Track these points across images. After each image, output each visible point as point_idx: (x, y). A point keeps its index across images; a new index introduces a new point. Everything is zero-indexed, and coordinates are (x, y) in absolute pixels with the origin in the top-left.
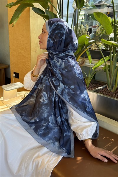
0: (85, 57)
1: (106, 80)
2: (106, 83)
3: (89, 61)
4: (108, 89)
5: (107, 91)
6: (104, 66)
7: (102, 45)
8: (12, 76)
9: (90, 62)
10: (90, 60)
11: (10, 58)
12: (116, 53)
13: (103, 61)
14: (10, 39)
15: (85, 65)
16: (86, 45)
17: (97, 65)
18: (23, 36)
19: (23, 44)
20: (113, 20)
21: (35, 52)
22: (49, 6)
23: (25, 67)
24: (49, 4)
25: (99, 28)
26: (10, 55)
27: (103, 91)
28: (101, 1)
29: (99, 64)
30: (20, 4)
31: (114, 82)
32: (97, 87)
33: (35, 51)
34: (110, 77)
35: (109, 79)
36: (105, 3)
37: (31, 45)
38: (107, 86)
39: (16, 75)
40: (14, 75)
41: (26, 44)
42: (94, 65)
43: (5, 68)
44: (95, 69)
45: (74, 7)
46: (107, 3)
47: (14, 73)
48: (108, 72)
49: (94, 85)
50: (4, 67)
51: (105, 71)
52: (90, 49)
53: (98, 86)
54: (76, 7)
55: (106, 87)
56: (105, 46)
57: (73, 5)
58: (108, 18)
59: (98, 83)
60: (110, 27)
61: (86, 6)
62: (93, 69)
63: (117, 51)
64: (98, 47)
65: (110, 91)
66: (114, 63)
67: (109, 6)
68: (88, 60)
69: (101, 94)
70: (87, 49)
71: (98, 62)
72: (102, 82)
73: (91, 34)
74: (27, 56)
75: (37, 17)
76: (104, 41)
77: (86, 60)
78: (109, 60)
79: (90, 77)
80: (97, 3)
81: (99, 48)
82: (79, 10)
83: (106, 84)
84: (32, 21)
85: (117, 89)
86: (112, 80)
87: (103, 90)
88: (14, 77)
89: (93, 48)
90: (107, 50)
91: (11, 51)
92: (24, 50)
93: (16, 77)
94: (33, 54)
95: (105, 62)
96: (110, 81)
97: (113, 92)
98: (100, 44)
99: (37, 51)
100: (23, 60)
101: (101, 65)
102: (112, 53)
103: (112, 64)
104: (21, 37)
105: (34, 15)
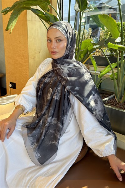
0: (89, 64)
1: (114, 89)
2: (114, 92)
3: (95, 69)
4: (117, 100)
5: (115, 102)
6: (111, 74)
7: (107, 50)
8: (8, 86)
10: (95, 67)
11: (6, 66)
12: (124, 59)
13: (110, 69)
14: (5, 46)
16: (90, 50)
17: (104, 73)
18: (19, 41)
19: (20, 51)
20: (119, 22)
21: (33, 59)
22: (48, 9)
23: (23, 76)
24: (48, 6)
25: (103, 32)
26: (6, 63)
27: (111, 102)
28: (102, 3)
29: (105, 71)
31: (123, 92)
32: (104, 97)
35: (117, 88)
36: (107, 5)
37: (29, 52)
38: (115, 97)
39: (12, 85)
40: (10, 85)
41: (23, 51)
43: (0, 77)
44: (101, 77)
45: (76, 9)
47: (11, 83)
48: (116, 81)
49: (101, 95)
52: (94, 55)
54: (78, 9)
56: (110, 51)
57: (75, 7)
58: (114, 21)
59: (104, 93)
60: (117, 30)
61: (89, 8)
62: (99, 77)
63: (124, 57)
64: (103, 52)
65: (119, 102)
66: (122, 70)
67: (110, 8)
68: (93, 66)
69: (109, 105)
70: (91, 55)
72: (109, 92)
74: (24, 64)
75: (35, 21)
76: (111, 46)
78: (116, 67)
80: (97, 5)
82: (82, 13)
84: (29, 25)
86: (120, 90)
87: (110, 100)
88: (10, 87)
89: (97, 54)
90: (113, 56)
93: (13, 87)
94: (31, 61)
95: (112, 69)
96: (118, 90)
97: (122, 103)
98: (104, 50)
99: (35, 58)
100: (21, 69)
101: (108, 72)
102: (120, 59)
103: (120, 72)
104: (18, 43)
105: (31, 19)
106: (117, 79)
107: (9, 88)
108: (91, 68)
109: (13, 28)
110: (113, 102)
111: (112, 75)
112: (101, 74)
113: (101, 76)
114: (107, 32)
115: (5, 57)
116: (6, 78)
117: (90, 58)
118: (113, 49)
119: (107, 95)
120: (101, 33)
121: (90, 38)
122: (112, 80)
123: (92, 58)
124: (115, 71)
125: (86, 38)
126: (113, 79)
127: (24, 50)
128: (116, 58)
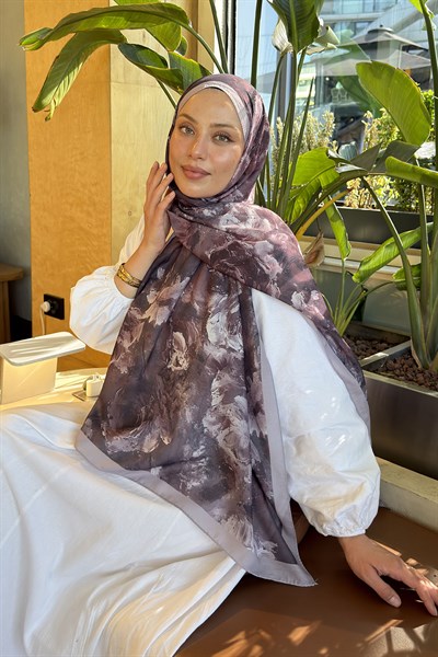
0: (320, 236)
1: (407, 325)
2: (409, 334)
3: (341, 248)
4: (418, 361)
5: (411, 367)
6: (396, 271)
7: (388, 188)
8: (39, 308)
9: (342, 254)
10: (344, 244)
11: (33, 239)
13: (395, 250)
15: (323, 264)
16: (328, 186)
17: (372, 264)
18: (82, 154)
19: (84, 186)
21: (126, 216)
22: (183, 42)
24: (184, 35)
25: (375, 126)
26: (32, 230)
27: (397, 365)
28: (379, 28)
29: (377, 259)
30: (72, 35)
32: (370, 350)
33: (130, 214)
34: (424, 311)
35: (419, 320)
37: (113, 189)
38: (412, 349)
39: (51, 305)
40: (46, 306)
42: (357, 265)
43: (10, 279)
44: (362, 280)
45: (278, 43)
46: (401, 36)
47: (47, 298)
48: (415, 294)
49: (362, 344)
50: (9, 274)
51: (404, 287)
52: (342, 204)
53: (374, 348)
54: (287, 43)
56: (397, 194)
58: (411, 85)
59: (374, 336)
60: (420, 118)
61: (324, 41)
62: (355, 280)
64: (372, 193)
65: (426, 367)
66: (436, 257)
67: (408, 49)
68: (336, 244)
69: (390, 377)
70: (330, 203)
71: (375, 255)
72: (392, 333)
73: (343, 147)
74: (95, 231)
75: (138, 83)
76: (398, 169)
77: (325, 246)
78: (417, 245)
79: (343, 314)
80: (362, 36)
81: (377, 201)
83: (409, 339)
84: (117, 97)
86: (430, 324)
87: (395, 361)
88: (46, 313)
89: (355, 199)
90: (410, 209)
91: (35, 212)
92: (85, 208)
93: (53, 312)
94: (119, 222)
95: (401, 252)
96: (424, 326)
97: (434, 370)
98: (378, 187)
99: (135, 211)
100: (84, 248)
101: (385, 264)
102: (430, 219)
103: (429, 261)
104: (76, 161)
105: (125, 77)
106: (419, 287)
107: (42, 316)
108: (329, 249)
109: (59, 101)
110: (405, 366)
111: (400, 272)
112: (363, 268)
113: (361, 274)
114: (388, 125)
115: (32, 208)
116: (33, 281)
117: (324, 213)
118: (409, 183)
119: (385, 345)
120: (369, 127)
121: (329, 145)
122: (401, 288)
123: (331, 213)
127: (96, 184)
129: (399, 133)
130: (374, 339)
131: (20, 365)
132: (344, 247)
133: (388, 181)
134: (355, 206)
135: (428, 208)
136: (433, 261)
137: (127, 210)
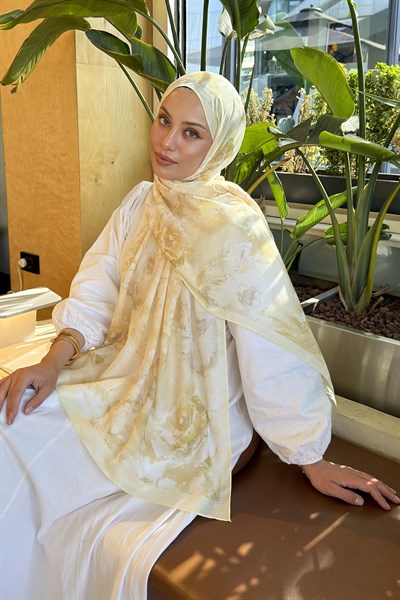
0: (263, 198)
1: (336, 273)
2: (337, 281)
3: (280, 209)
4: (345, 304)
5: (339, 309)
6: (327, 227)
7: (319, 154)
8: (16, 264)
9: (281, 214)
10: (282, 206)
11: (8, 204)
12: (366, 182)
13: (325, 210)
14: (5, 140)
16: (270, 154)
17: (306, 223)
18: (51, 127)
19: (54, 156)
20: (355, 71)
21: (93, 183)
22: (139, 29)
23: (62, 233)
24: (140, 20)
25: (307, 100)
26: (8, 195)
27: (327, 308)
28: (309, 7)
29: (310, 219)
30: (41, 20)
31: (362, 279)
33: (96, 180)
34: (350, 262)
35: (346, 270)
36: (324, 15)
37: (81, 159)
38: (340, 294)
39: (27, 261)
40: (23, 262)
41: (62, 155)
42: (294, 223)
44: (298, 236)
45: (224, 30)
46: (329, 15)
47: (23, 255)
48: (342, 248)
51: (333, 243)
52: (279, 169)
53: (308, 294)
54: (231, 29)
55: (337, 295)
56: (327, 160)
57: (219, 23)
58: (337, 68)
59: (308, 283)
60: (346, 97)
61: (263, 27)
62: (292, 236)
63: (368, 176)
64: (305, 160)
65: (352, 309)
66: (360, 216)
67: (334, 26)
68: (276, 205)
69: (321, 318)
70: (271, 171)
71: (309, 215)
72: (323, 281)
73: (281, 120)
74: (66, 197)
75: (100, 64)
76: (329, 140)
77: (266, 207)
78: (344, 206)
80: (294, 14)
81: (309, 167)
82: (242, 43)
83: (335, 285)
84: (83, 76)
85: (372, 303)
86: (355, 273)
87: (326, 305)
88: (23, 269)
89: (290, 166)
90: (338, 174)
91: (9, 179)
92: (56, 176)
93: (30, 267)
94: (87, 188)
95: (331, 212)
96: (349, 275)
97: (359, 311)
98: (311, 154)
99: (101, 178)
100: (55, 211)
101: (318, 222)
102: (355, 183)
103: (354, 220)
104: (46, 133)
105: (88, 58)
106: (345, 243)
107: (19, 271)
108: (271, 209)
110: (335, 308)
111: (330, 229)
112: (299, 226)
113: (297, 231)
114: (319, 100)
115: (7, 175)
116: (10, 239)
117: (266, 178)
118: (337, 151)
119: (317, 290)
120: (303, 102)
121: (268, 118)
122: (331, 243)
123: (271, 179)
124: (342, 218)
125: (257, 120)
126: (334, 243)
127: (65, 154)
128: (345, 180)
129: (328, 107)
130: (308, 286)
131: (5, 317)
132: (283, 209)
133: (319, 149)
134: (291, 171)
135: (352, 173)
136: (357, 219)
137: (94, 178)
